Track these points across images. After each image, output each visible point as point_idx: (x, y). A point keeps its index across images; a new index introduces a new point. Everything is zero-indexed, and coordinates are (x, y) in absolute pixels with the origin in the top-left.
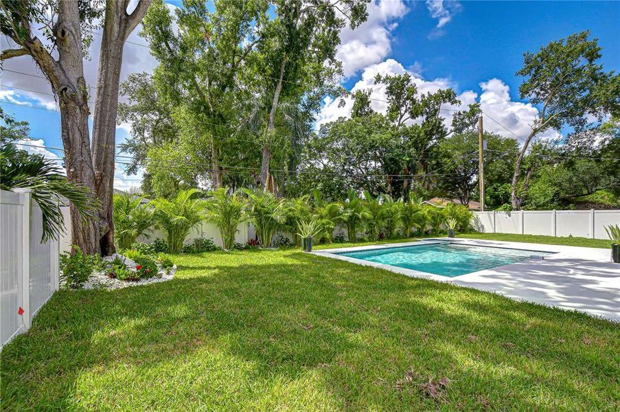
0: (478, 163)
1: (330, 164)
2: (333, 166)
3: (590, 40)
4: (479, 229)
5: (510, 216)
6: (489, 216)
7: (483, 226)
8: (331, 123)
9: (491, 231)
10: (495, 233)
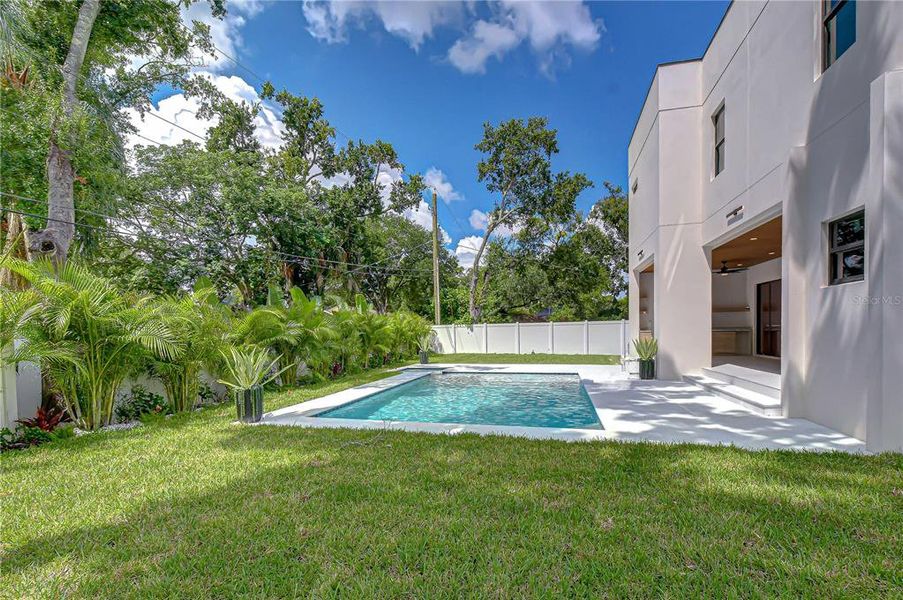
0: (431, 256)
1: (154, 232)
2: (160, 235)
3: (547, 129)
4: (436, 349)
5: (472, 330)
6: (448, 332)
7: (440, 345)
8: (165, 147)
9: (451, 351)
10: (455, 354)
